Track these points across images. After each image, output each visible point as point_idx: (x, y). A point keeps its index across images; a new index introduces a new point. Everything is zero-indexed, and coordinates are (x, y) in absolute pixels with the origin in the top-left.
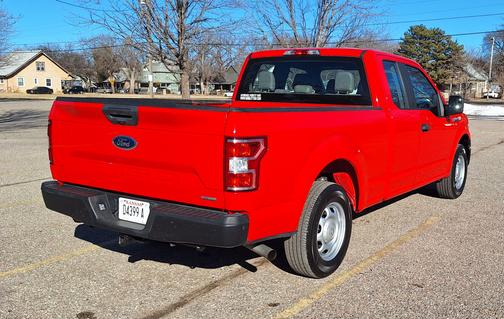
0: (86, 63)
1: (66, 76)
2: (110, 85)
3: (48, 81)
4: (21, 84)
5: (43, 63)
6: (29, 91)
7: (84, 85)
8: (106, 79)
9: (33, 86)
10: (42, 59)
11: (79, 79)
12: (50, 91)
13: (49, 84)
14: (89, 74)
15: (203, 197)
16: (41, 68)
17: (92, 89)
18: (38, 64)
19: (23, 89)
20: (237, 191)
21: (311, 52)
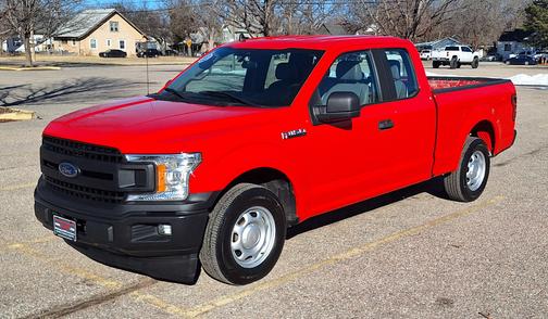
0: (161, 22)
1: (140, 38)
2: (187, 47)
3: (122, 42)
4: (93, 46)
5: (117, 23)
6: (101, 55)
7: (158, 48)
8: (182, 40)
9: (106, 49)
10: (116, 18)
11: (154, 40)
12: (123, 55)
13: (122, 47)
14: (165, 35)
16: (114, 29)
17: (167, 51)
18: (111, 23)
19: (96, 52)
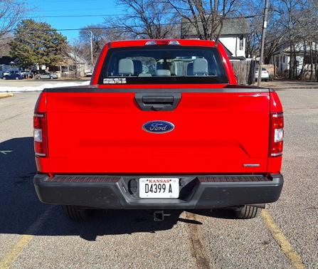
15: (245, 165)
20: (276, 156)
21: (171, 43)
